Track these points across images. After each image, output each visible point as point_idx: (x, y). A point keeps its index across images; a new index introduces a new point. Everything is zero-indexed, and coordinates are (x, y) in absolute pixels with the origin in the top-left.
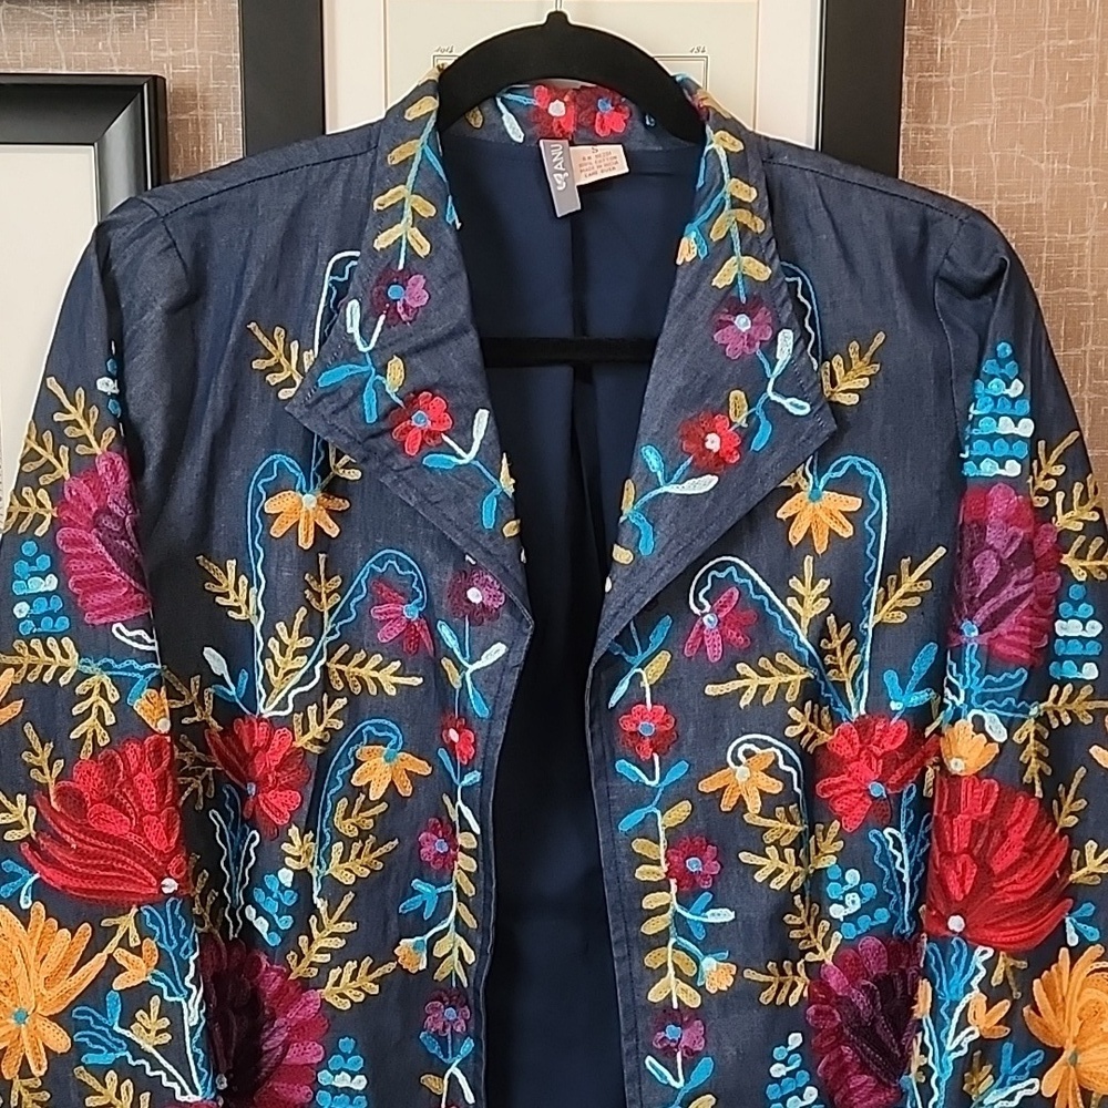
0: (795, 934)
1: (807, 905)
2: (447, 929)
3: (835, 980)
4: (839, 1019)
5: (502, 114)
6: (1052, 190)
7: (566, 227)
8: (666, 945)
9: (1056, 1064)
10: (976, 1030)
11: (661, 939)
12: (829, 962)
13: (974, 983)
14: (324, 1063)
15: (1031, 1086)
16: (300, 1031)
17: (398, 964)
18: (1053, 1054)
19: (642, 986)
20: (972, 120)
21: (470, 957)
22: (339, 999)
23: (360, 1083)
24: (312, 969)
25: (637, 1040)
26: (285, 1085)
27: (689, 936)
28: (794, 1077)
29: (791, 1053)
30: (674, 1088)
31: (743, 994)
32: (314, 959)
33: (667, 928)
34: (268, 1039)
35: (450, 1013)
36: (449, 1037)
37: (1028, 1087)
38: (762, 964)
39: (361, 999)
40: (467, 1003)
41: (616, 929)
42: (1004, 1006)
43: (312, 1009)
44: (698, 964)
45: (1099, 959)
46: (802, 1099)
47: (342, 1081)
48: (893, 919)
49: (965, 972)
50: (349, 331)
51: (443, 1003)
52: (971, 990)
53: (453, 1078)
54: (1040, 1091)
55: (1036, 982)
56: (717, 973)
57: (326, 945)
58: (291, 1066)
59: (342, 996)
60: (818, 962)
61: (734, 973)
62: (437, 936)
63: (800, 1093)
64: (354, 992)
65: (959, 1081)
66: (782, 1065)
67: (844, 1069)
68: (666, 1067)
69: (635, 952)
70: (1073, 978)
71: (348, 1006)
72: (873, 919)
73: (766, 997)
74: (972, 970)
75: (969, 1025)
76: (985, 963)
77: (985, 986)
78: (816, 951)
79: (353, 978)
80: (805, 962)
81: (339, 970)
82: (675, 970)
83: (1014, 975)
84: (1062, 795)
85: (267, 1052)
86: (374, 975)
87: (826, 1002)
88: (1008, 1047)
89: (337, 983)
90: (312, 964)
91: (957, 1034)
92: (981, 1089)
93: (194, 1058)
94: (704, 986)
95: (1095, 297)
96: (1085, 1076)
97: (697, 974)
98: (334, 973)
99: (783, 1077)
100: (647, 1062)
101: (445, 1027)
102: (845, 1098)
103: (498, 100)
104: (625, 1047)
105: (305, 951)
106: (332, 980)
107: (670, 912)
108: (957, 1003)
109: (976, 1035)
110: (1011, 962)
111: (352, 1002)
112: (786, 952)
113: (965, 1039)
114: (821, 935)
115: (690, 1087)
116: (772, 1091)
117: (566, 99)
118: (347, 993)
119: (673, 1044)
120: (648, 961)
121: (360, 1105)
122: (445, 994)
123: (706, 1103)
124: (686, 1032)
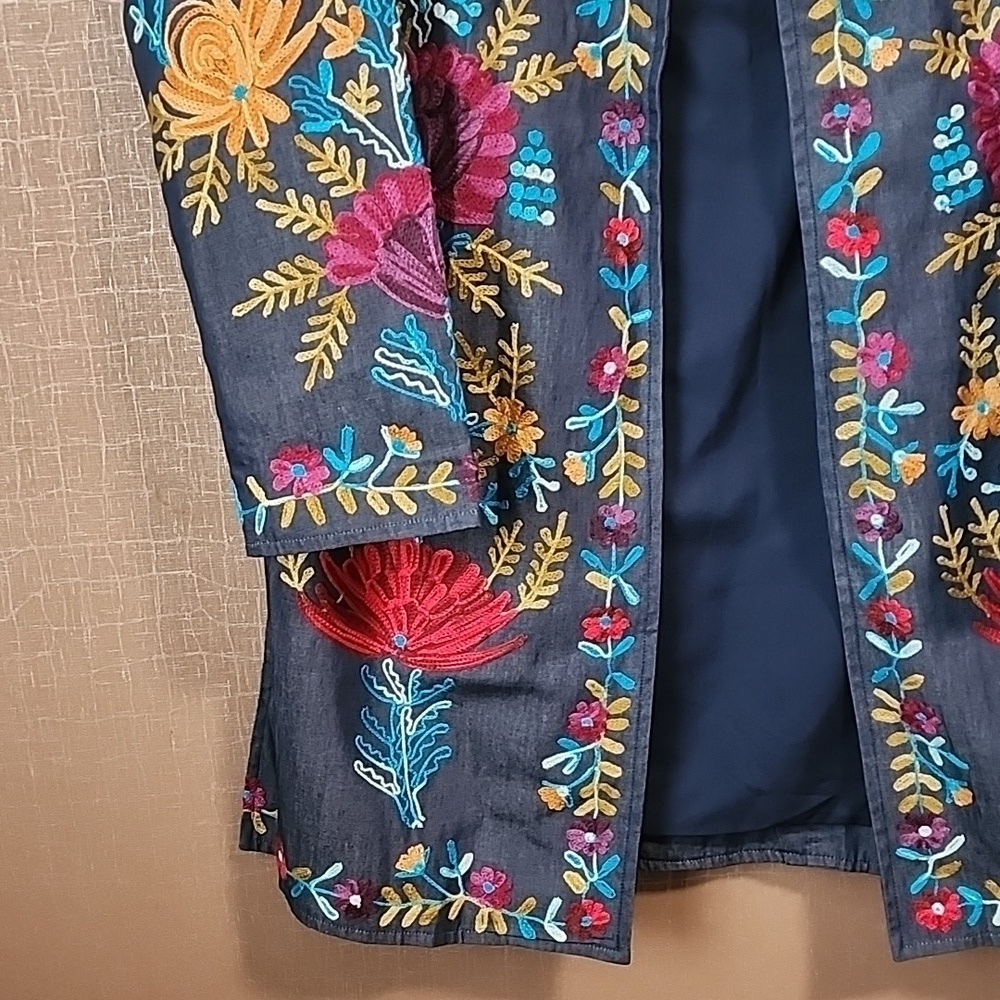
0: (958, 5)
2: (620, 39)
3: (994, 59)
4: (997, 98)
8: (832, 30)
11: (828, 22)
12: (988, 39)
14: (516, 155)
16: (493, 122)
17: (578, 65)
19: (809, 72)
21: (644, 61)
22: (527, 92)
23: (549, 177)
24: (501, 62)
25: (806, 126)
26: (480, 179)
27: (856, 17)
28: (955, 150)
29: (953, 125)
30: (843, 164)
31: (909, 67)
32: (501, 52)
33: (834, 11)
34: (463, 130)
35: (624, 125)
36: (624, 150)
38: (928, 33)
39: (547, 93)
40: (641, 112)
41: (784, 17)
43: (503, 102)
44: (864, 45)
46: (963, 174)
47: (533, 172)
51: (618, 115)
53: (628, 191)
57: (512, 38)
58: (486, 158)
59: (530, 89)
60: (977, 41)
61: (900, 46)
62: (612, 46)
63: (960, 166)
64: (540, 85)
66: (945, 137)
68: (834, 146)
69: (802, 41)
71: (536, 99)
73: (930, 66)
78: (974, 27)
79: (539, 71)
81: (525, 63)
82: (842, 53)
85: (464, 143)
86: (558, 71)
87: (985, 80)
89: (524, 77)
90: (500, 58)
93: (403, 124)
94: (870, 66)
97: (863, 55)
98: (521, 66)
99: (946, 149)
100: (816, 145)
101: (620, 138)
104: (794, 132)
105: (493, 41)
106: (519, 73)
111: (539, 96)
112: (951, 24)
114: (982, 12)
115: (858, 160)
116: (936, 163)
118: (533, 86)
119: (841, 122)
120: (815, 48)
121: (550, 197)
122: (619, 106)
123: (874, 176)
124: (855, 108)
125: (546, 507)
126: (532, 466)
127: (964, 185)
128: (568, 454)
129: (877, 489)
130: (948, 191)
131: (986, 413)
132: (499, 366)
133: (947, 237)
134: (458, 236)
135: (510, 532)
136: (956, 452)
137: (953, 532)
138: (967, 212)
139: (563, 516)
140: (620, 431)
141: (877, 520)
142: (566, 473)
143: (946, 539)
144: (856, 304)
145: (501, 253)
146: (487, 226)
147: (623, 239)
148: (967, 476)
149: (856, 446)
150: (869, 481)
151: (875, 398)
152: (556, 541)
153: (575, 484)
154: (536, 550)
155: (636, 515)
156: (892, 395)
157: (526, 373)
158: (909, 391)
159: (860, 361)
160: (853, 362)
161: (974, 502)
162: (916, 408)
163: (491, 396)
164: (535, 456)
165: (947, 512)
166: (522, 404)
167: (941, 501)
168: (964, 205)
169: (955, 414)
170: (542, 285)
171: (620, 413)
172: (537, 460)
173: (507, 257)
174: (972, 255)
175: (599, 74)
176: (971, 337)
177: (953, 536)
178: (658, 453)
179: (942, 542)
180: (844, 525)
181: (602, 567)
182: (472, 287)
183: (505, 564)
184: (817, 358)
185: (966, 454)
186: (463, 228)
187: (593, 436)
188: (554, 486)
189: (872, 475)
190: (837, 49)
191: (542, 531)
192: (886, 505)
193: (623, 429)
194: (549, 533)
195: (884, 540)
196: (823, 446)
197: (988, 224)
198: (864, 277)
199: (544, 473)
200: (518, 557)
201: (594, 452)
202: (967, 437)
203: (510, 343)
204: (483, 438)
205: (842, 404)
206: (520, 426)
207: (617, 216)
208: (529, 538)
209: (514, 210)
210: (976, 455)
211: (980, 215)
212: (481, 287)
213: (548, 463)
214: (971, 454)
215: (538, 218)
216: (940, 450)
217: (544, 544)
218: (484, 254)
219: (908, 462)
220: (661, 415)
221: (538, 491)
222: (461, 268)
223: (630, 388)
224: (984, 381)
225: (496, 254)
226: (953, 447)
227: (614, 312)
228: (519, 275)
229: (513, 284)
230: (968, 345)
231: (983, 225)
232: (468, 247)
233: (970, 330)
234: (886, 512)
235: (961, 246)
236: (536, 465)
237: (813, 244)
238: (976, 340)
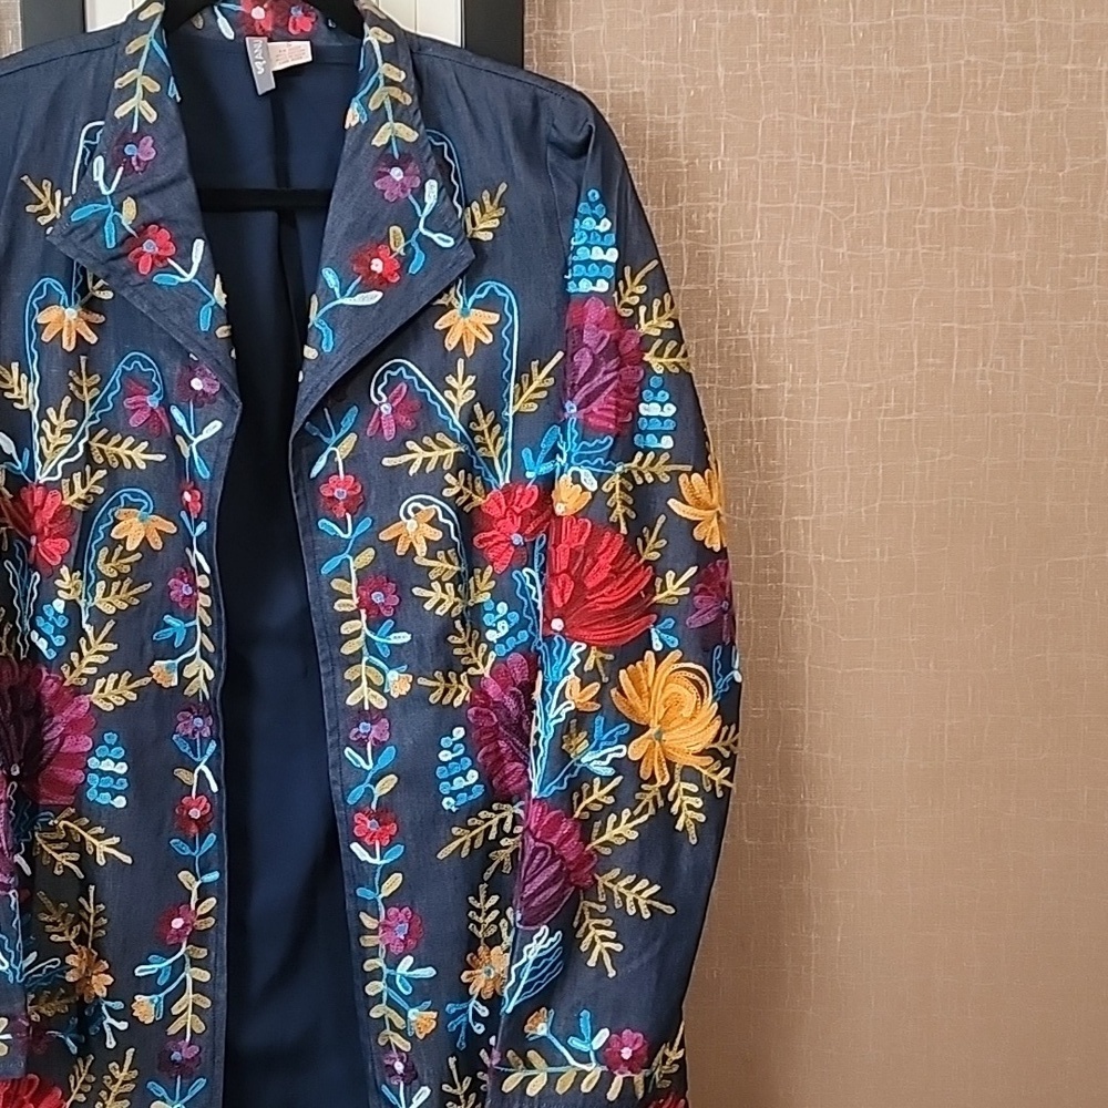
0: (458, 651)
1: (469, 630)
2: (194, 657)
3: (493, 689)
4: (496, 720)
5: (216, 18)
6: (651, 81)
7: (267, 103)
8: (360, 663)
9: (642, 737)
10: (573, 704)
11: (357, 657)
12: (487, 675)
13: (571, 669)
14: (93, 752)
15: (620, 751)
16: (74, 725)
17: (153, 680)
18: (638, 730)
19: (342, 694)
20: (587, 26)
21: (211, 676)
22: (104, 702)
23: (122, 768)
24: (82, 679)
25: (338, 736)
26: (63, 769)
27: (378, 655)
28: (458, 762)
29: (455, 743)
30: (365, 770)
31: (417, 696)
32: (83, 671)
33: (361, 649)
34: (48, 731)
35: (199, 722)
36: (198, 741)
37: (616, 751)
38: (431, 673)
39: (122, 703)
40: (210, 713)
41: (322, 650)
42: (595, 687)
43: (83, 710)
44: (385, 676)
45: (679, 661)
46: (466, 780)
47: (107, 766)
48: (531, 638)
49: (564, 660)
50: (95, 179)
51: (193, 713)
52: (569, 673)
53: (201, 773)
54: (627, 755)
55: (622, 672)
56: (398, 682)
57: (93, 661)
58: (67, 754)
59: (107, 700)
60: (478, 675)
61: (411, 680)
62: (186, 661)
63: (464, 774)
64: (116, 697)
65: (559, 742)
66: (449, 752)
67: (501, 758)
68: (360, 755)
69: (338, 670)
70: (658, 675)
71: (112, 708)
72: (517, 640)
73: (434, 699)
74: (569, 658)
75: (566, 700)
76: (579, 655)
77: (579, 671)
78: (476, 666)
79: (116, 686)
80: (468, 675)
81: (103, 680)
82: (367, 681)
83: (603, 665)
84: (647, 536)
85: (49, 741)
86: (133, 685)
87: (484, 705)
88: (600, 719)
89: (102, 690)
90: (82, 675)
91: (558, 705)
92: (579, 750)
94: (389, 693)
95: (687, 165)
96: (670, 751)
97: (384, 684)
98: (99, 683)
99: (449, 761)
100: (346, 752)
101: (194, 733)
102: (501, 781)
103: (216, 8)
104: (329, 741)
105: (76, 664)
106: (98, 688)
107: (362, 636)
108: (558, 683)
109: (572, 708)
110: (601, 655)
111: (115, 705)
112: (451, 666)
113: (564, 710)
114: (481, 655)
115: (377, 768)
116: (441, 772)
117: (266, 6)
118: (110, 698)
119: (364, 737)
120: (347, 675)
121: (123, 784)
122: (194, 706)
123: (390, 781)
124: (375, 727)
125: (114, 1043)
126: (104, 1008)
127: (468, 789)
128: (137, 997)
129: (397, 1040)
130: (453, 794)
131: (492, 977)
132: (79, 919)
133: (455, 830)
134: (42, 814)
135: (85, 1064)
136: (465, 1010)
137: (461, 1081)
138: (472, 810)
139: (130, 1052)
140: (188, 975)
141: (399, 1067)
142: (134, 1014)
143: (455, 1087)
144: (377, 883)
145: (80, 827)
146: (67, 806)
147: (195, 813)
148: (476, 1030)
149: (381, 1002)
150: (391, 1033)
151: (394, 962)
152: (123, 1074)
153: (143, 1023)
154: (105, 1082)
155: (200, 1049)
156: (409, 960)
157: (100, 928)
158: (423, 957)
159: (381, 931)
160: (375, 932)
161: (483, 1053)
162: (429, 972)
163: (73, 944)
164: (107, 999)
165: (456, 1063)
166: (96, 954)
167: (451, 1053)
168: (469, 805)
169: (464, 977)
170: (114, 855)
171: (188, 960)
172: (110, 1004)
173: (86, 831)
174: (478, 844)
175: (175, 683)
176: (479, 912)
177: (461, 1084)
178: (222, 995)
179: (451, 1090)
180: (376, 1067)
181: (167, 1097)
182: (55, 855)
183: (80, 1092)
184: (352, 924)
185: (474, 1010)
186: (47, 807)
187: (161, 981)
188: (123, 1026)
189: (394, 1028)
190: (364, 678)
191: (111, 1065)
192: (404, 1055)
193: (192, 974)
194: (117, 1067)
195: (405, 1085)
196: (359, 998)
197: (491, 819)
198: (384, 862)
199: (113, 1013)
200: (90, 1087)
201: (162, 995)
202: (475, 997)
203: (88, 900)
204: (65, 980)
205: (369, 966)
206: (95, 972)
207: (190, 795)
208: (99, 1070)
209: (91, 794)
210: (484, 1012)
211: (483, 812)
212: (64, 854)
213: (118, 1005)
214: (479, 1012)
215: (112, 803)
216: (451, 1008)
217: (113, 1077)
218: (66, 827)
219: (422, 1019)
220: (225, 963)
221: (108, 1030)
222: (45, 839)
223: (197, 938)
224: (491, 949)
225: (76, 828)
226: (464, 1005)
227: (184, 876)
228: (95, 847)
229: (90, 853)
230: (476, 918)
231: (487, 820)
232: (51, 823)
233: (478, 906)
234: (405, 1060)
235: (467, 837)
236: (107, 1007)
237: (345, 831)
238: (484, 914)
